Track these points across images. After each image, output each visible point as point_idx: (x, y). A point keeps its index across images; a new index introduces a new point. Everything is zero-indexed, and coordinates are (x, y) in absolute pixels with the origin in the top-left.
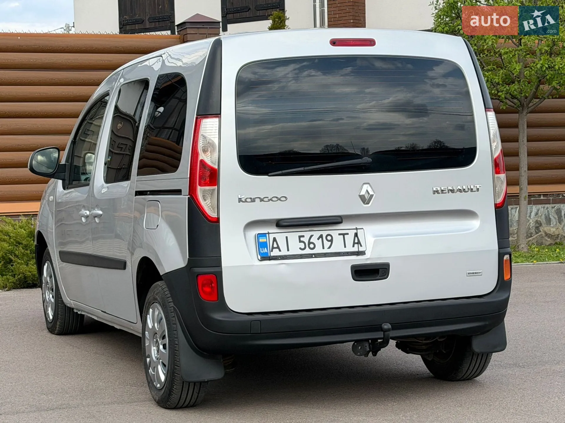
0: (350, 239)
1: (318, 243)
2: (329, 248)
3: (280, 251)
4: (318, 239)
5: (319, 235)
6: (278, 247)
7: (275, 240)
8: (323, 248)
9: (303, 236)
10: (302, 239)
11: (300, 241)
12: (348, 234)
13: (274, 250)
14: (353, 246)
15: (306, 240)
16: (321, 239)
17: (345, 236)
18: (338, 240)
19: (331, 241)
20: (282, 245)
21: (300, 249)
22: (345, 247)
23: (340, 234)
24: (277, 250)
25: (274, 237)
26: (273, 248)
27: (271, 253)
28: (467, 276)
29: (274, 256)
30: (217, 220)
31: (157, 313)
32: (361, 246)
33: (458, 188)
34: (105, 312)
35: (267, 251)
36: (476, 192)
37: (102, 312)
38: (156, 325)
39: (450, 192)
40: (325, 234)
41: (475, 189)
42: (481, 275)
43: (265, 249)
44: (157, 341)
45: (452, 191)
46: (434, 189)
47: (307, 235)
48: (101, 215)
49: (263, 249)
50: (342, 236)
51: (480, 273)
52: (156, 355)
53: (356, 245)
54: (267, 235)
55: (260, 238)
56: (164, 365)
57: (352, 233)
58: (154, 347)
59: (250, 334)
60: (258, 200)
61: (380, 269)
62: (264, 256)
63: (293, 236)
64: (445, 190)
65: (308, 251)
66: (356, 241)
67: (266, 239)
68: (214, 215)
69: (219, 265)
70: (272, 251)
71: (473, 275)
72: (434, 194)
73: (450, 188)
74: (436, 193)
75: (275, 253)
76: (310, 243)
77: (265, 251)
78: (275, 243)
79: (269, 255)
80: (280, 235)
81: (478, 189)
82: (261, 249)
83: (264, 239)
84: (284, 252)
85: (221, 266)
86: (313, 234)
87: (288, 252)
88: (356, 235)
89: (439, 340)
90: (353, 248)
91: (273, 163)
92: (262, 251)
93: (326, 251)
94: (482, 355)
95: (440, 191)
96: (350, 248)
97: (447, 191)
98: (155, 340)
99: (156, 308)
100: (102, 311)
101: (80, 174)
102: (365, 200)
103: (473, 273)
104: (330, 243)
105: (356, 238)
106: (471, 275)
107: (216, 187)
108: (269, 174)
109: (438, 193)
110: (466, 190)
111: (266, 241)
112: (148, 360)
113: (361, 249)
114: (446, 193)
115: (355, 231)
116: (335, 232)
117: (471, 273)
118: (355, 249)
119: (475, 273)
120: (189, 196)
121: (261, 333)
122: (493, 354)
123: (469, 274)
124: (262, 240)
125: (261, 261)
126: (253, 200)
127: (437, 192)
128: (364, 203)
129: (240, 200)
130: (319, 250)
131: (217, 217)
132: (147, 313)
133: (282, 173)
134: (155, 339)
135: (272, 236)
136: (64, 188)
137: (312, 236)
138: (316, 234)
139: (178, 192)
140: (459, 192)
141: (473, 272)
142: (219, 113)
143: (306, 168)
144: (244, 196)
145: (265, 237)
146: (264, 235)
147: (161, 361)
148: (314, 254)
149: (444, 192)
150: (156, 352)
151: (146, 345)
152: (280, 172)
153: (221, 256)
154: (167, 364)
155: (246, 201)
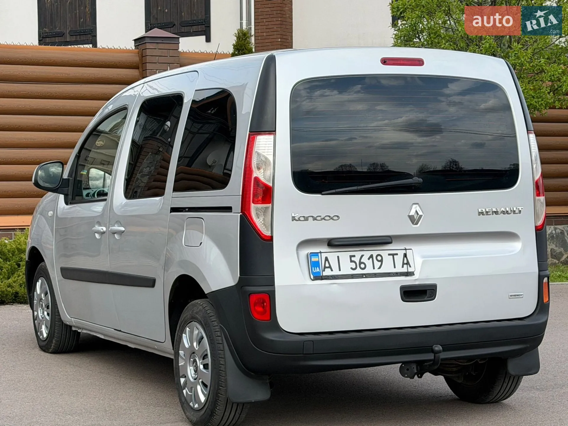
0: (399, 259)
1: (369, 263)
2: (380, 268)
3: (332, 270)
4: (369, 259)
5: (370, 255)
6: (330, 267)
7: (326, 259)
8: (374, 268)
9: (354, 256)
10: (353, 259)
11: (351, 261)
12: (397, 254)
13: (326, 269)
14: (403, 267)
15: (357, 260)
16: (371, 259)
17: (395, 256)
18: (388, 260)
19: (381, 261)
20: (334, 265)
21: (352, 268)
22: (395, 267)
23: (389, 255)
24: (329, 269)
25: (326, 256)
26: (325, 267)
27: (323, 272)
28: (509, 298)
29: (326, 276)
30: (271, 239)
31: (196, 332)
32: (410, 267)
33: (501, 210)
34: (120, 331)
35: (319, 270)
36: (518, 214)
37: (116, 331)
38: (195, 344)
39: (494, 213)
40: (375, 254)
41: (517, 211)
42: (522, 297)
43: (318, 268)
44: (195, 361)
45: (496, 213)
46: (480, 211)
47: (358, 255)
48: (123, 232)
49: (315, 268)
50: (392, 256)
51: (521, 295)
52: (193, 375)
53: (405, 266)
54: (319, 254)
55: (312, 257)
56: (205, 385)
57: (401, 254)
58: (190, 367)
59: (303, 354)
60: (311, 219)
61: (428, 291)
62: (318, 275)
63: (344, 255)
64: (490, 212)
65: (359, 271)
66: (405, 262)
67: (318, 259)
68: (268, 233)
69: (273, 285)
70: (324, 271)
71: (514, 297)
72: (480, 215)
73: (494, 210)
74: (481, 215)
75: (327, 272)
76: (361, 263)
77: (317, 271)
78: (327, 262)
79: (321, 275)
80: (332, 255)
81: (520, 211)
82: (313, 268)
83: (316, 258)
84: (336, 272)
85: (275, 285)
86: (363, 254)
87: (340, 272)
88: (405, 255)
89: (480, 362)
90: (403, 268)
91: (327, 182)
92: (315, 270)
93: (376, 271)
94: (514, 378)
95: (485, 213)
96: (399, 269)
97: (491, 213)
98: (192, 360)
99: (195, 327)
100: (115, 329)
101: (83, 189)
102: (414, 220)
103: (515, 296)
104: (380, 263)
105: (405, 258)
106: (513, 297)
107: (270, 205)
108: (323, 193)
109: (483, 215)
110: (509, 212)
111: (318, 260)
112: (182, 380)
113: (410, 270)
114: (490, 215)
115: (404, 252)
116: (384, 252)
117: (513, 296)
118: (405, 270)
119: (517, 295)
120: (241, 214)
121: (313, 354)
122: (524, 377)
123: (511, 296)
124: (314, 259)
125: (313, 280)
126: (306, 219)
127: (482, 213)
128: (413, 224)
129: (294, 219)
130: (369, 270)
131: (270, 235)
132: (183, 331)
133: (336, 192)
134: (192, 358)
135: (324, 256)
136: (67, 203)
137: (362, 256)
138: (367, 254)
139: (228, 209)
140: (502, 214)
141: (515, 294)
142: (274, 130)
143: (359, 187)
144: (297, 215)
145: (317, 257)
146: (316, 254)
147: (200, 381)
148: (365, 274)
149: (489, 213)
150: (193, 372)
151: (180, 365)
152: (334, 191)
153: (274, 275)
154: (208, 384)
155: (299, 220)
